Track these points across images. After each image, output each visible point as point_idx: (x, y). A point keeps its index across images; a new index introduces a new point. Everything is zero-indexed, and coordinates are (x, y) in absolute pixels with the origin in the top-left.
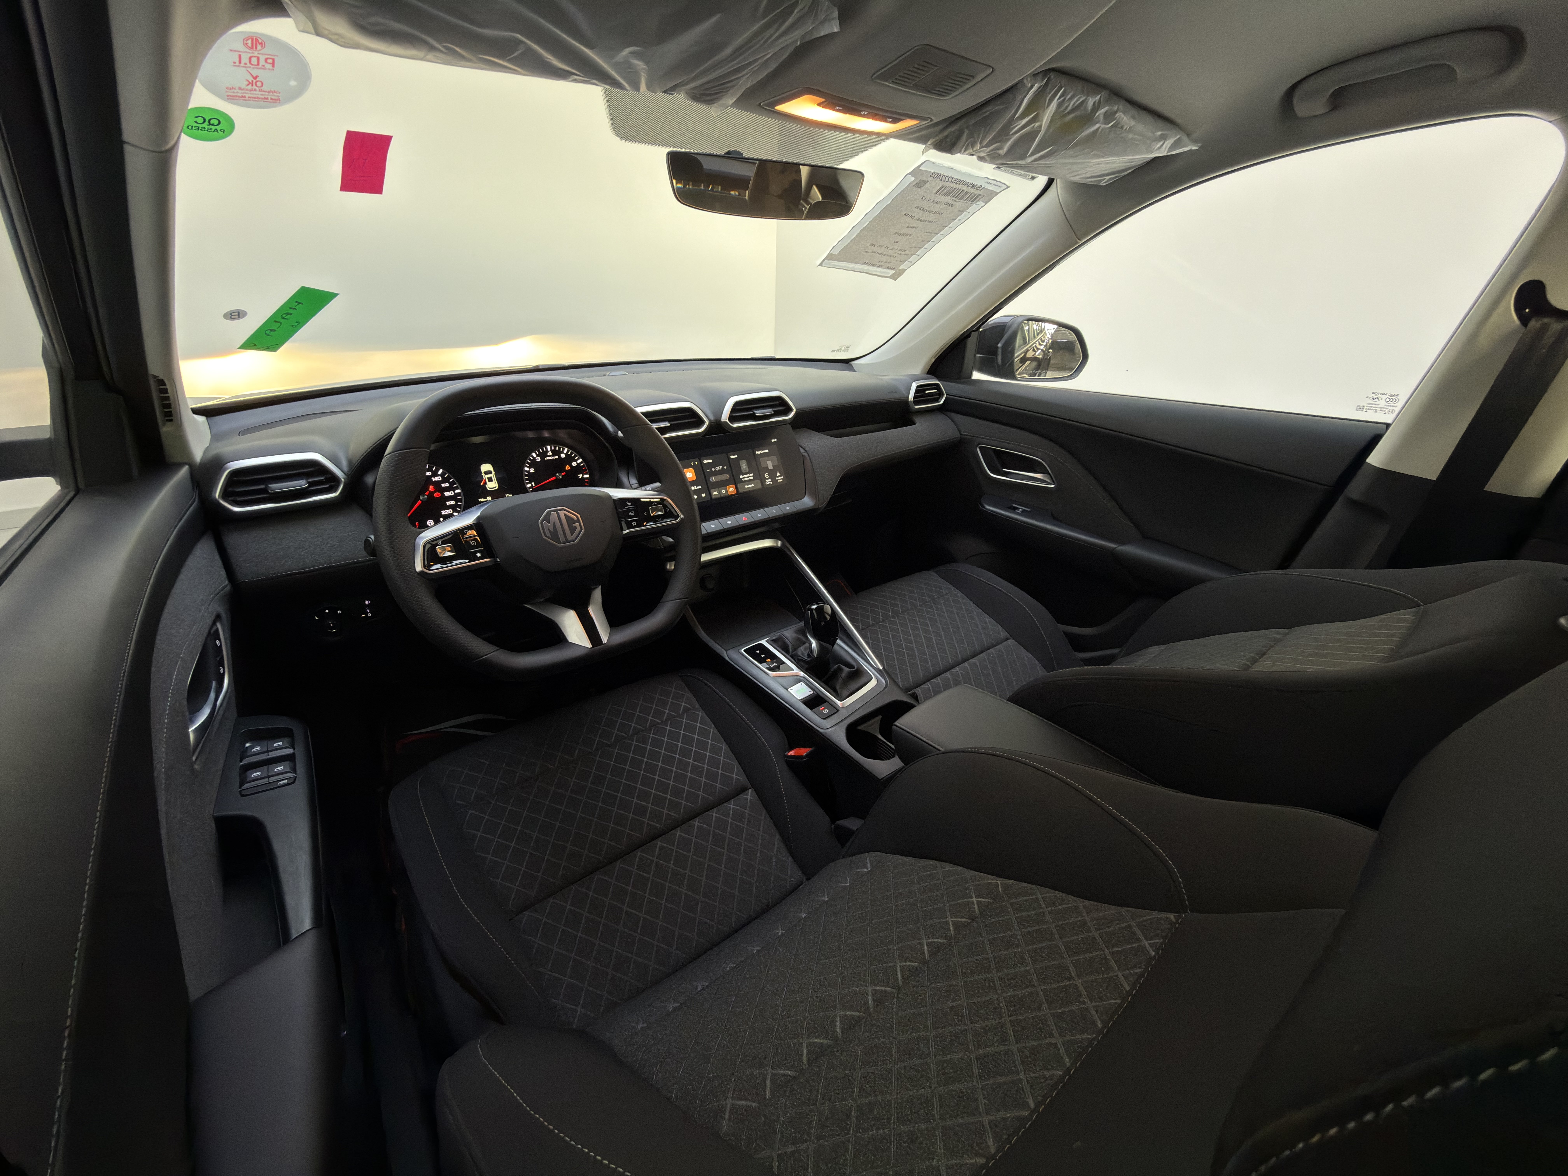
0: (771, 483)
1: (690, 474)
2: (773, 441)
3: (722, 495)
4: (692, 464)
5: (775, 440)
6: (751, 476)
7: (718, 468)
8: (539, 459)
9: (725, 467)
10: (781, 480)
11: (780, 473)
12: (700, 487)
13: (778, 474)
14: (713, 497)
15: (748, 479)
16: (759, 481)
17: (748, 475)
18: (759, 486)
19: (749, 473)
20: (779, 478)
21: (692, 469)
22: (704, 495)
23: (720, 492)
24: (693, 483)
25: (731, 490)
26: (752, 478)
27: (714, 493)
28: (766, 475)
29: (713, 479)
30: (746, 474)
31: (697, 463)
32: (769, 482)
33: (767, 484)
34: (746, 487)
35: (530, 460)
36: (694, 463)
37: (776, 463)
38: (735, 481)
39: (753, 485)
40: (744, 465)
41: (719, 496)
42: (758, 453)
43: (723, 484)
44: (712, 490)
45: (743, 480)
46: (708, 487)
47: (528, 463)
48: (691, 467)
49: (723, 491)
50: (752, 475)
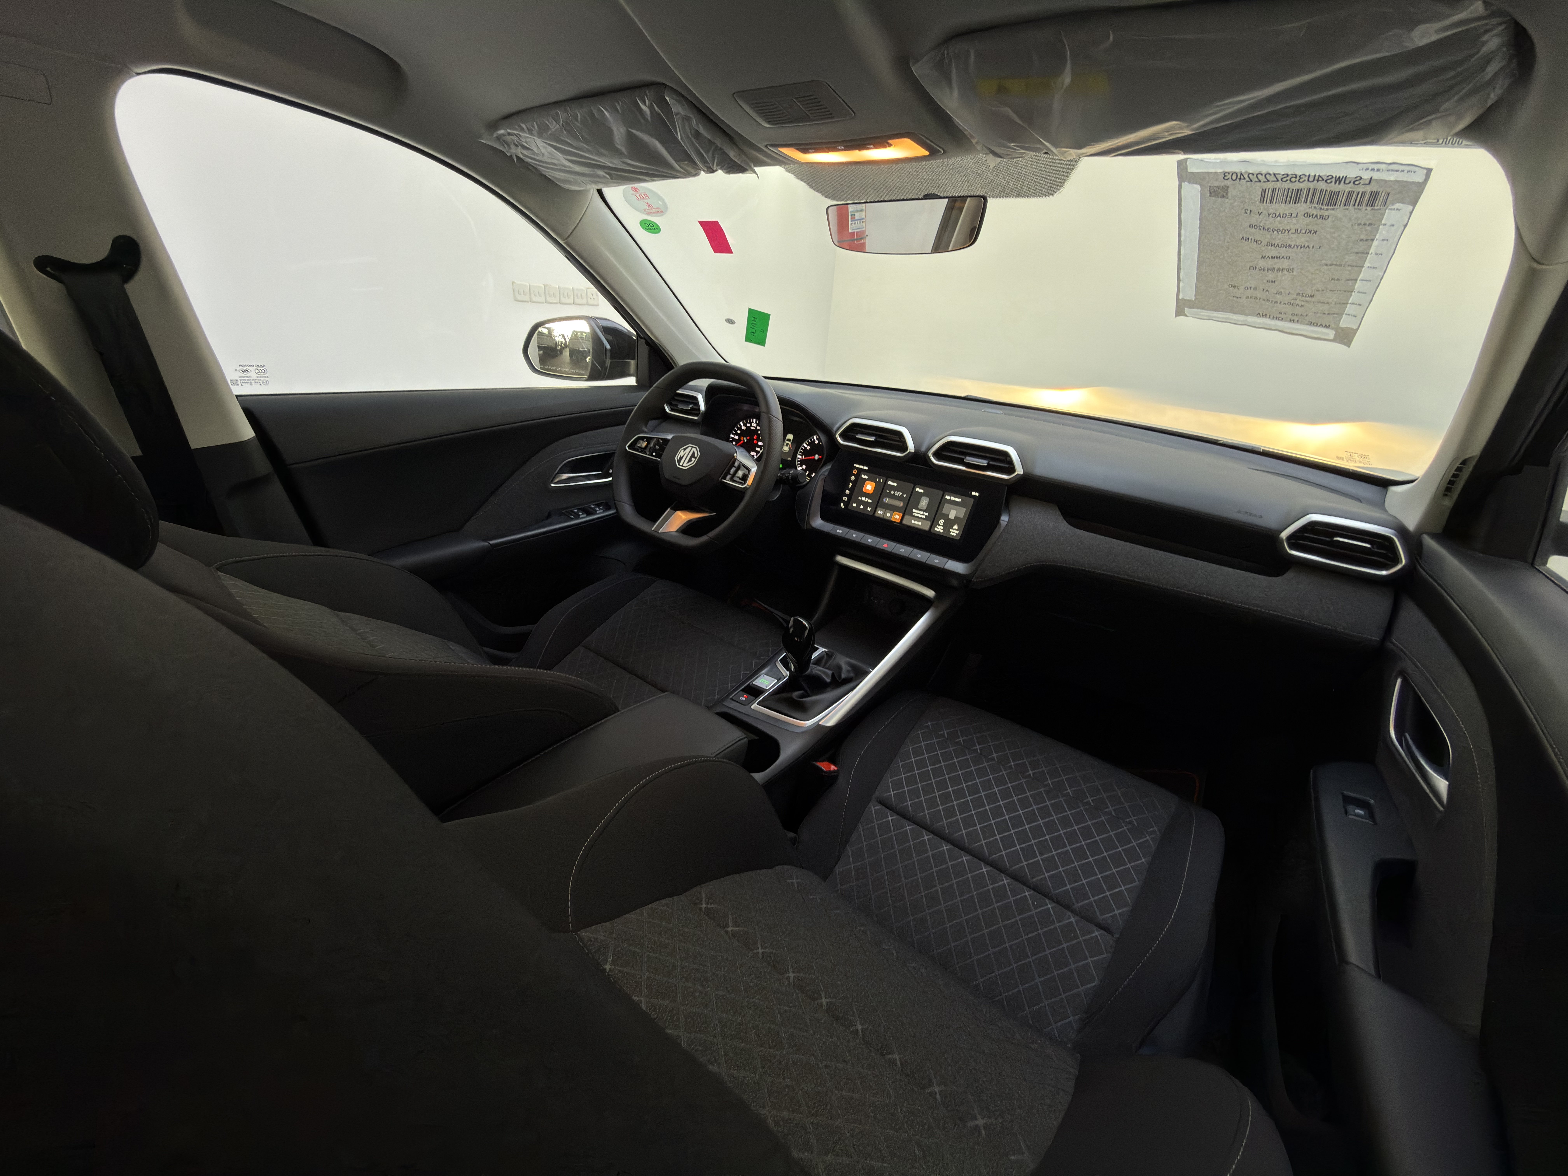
0: (942, 531)
1: (869, 487)
2: (973, 493)
3: (885, 517)
4: (877, 479)
5: (977, 494)
6: (924, 515)
7: (898, 493)
8: (817, 442)
9: (905, 496)
10: (955, 535)
11: (958, 526)
12: (871, 501)
13: (956, 527)
14: (876, 515)
15: (919, 516)
16: (929, 523)
17: (922, 513)
18: (926, 527)
19: (924, 511)
20: (954, 531)
21: (874, 484)
22: (869, 509)
23: (884, 514)
24: (866, 495)
25: (897, 517)
26: (924, 517)
27: (879, 512)
28: (941, 522)
29: (887, 500)
30: (921, 510)
31: (882, 481)
32: (939, 529)
33: (936, 529)
34: (913, 521)
35: (811, 440)
36: (879, 480)
37: (962, 516)
38: (906, 511)
39: (920, 523)
40: (924, 502)
41: (882, 516)
42: (948, 497)
43: (893, 508)
44: (878, 509)
45: (914, 514)
46: (877, 504)
47: (808, 442)
48: (875, 482)
49: (888, 515)
50: (927, 514)
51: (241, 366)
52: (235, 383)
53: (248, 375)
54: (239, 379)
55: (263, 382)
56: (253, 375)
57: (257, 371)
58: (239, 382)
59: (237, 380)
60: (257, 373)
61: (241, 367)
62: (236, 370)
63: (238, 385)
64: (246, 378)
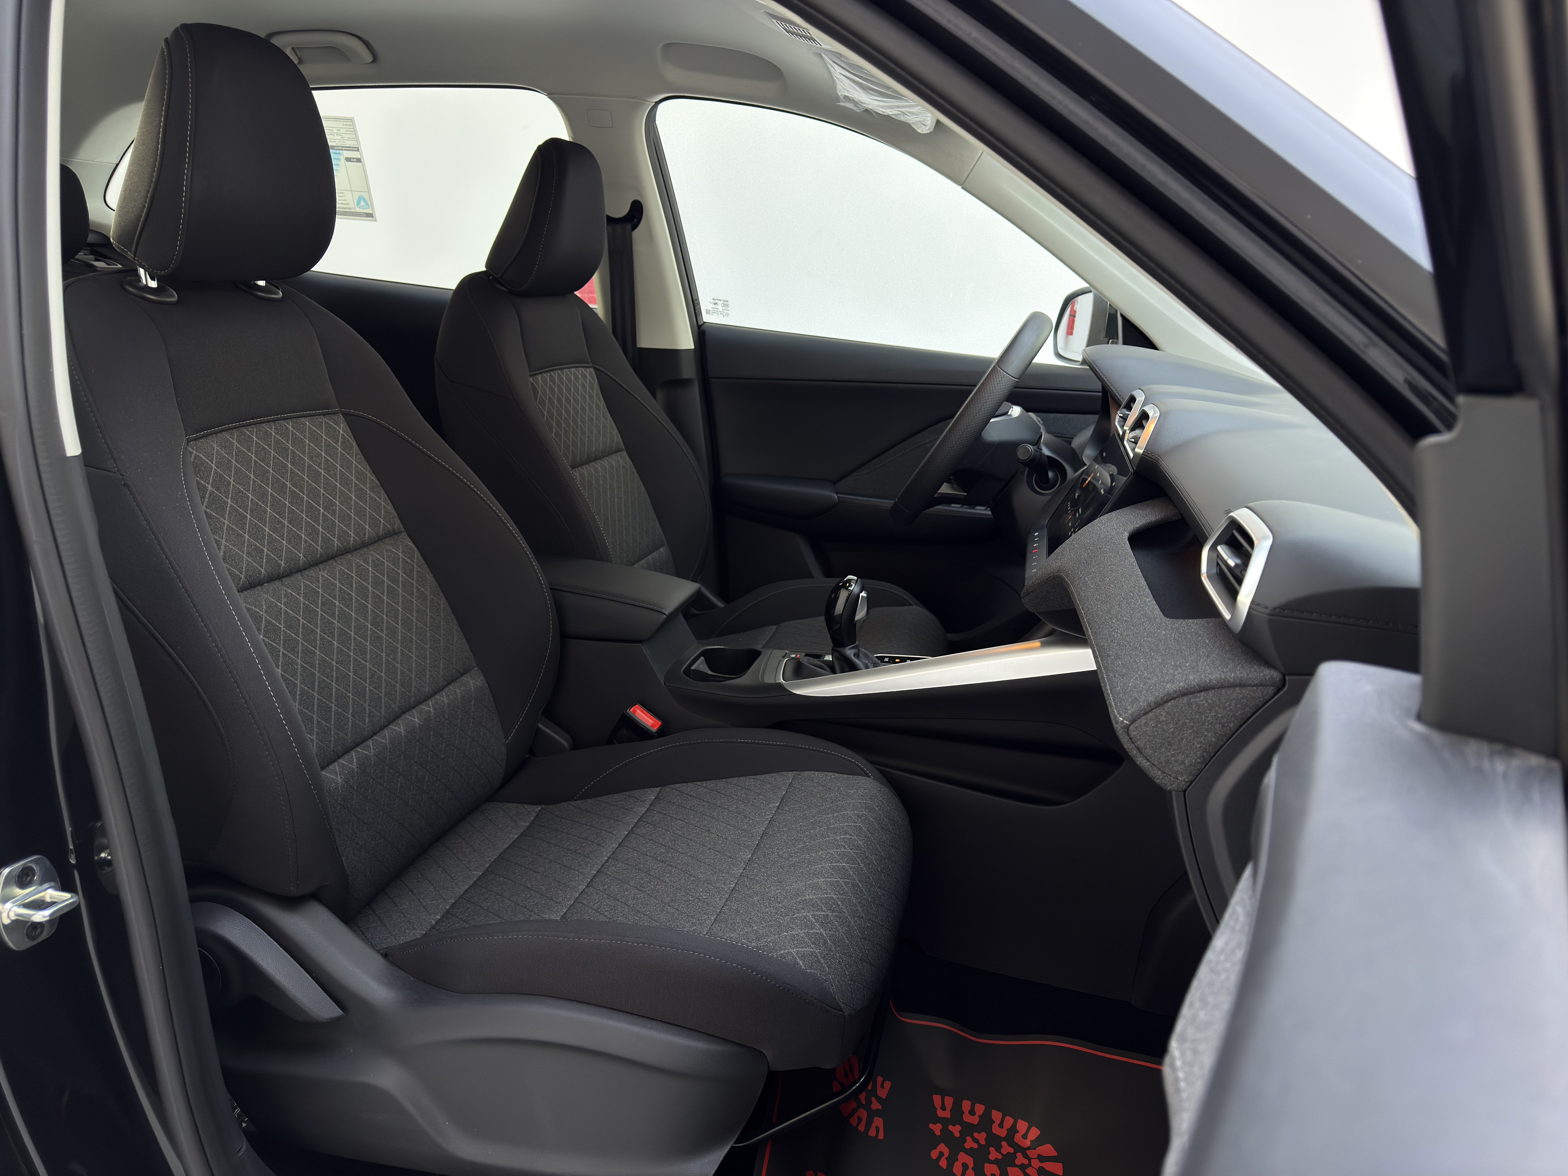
51: (713, 299)
52: (708, 312)
53: (717, 307)
54: (711, 309)
55: (725, 315)
56: (720, 308)
57: (723, 305)
58: (711, 312)
59: (710, 310)
60: (723, 307)
61: (714, 301)
62: (710, 302)
63: (710, 314)
64: (716, 310)
